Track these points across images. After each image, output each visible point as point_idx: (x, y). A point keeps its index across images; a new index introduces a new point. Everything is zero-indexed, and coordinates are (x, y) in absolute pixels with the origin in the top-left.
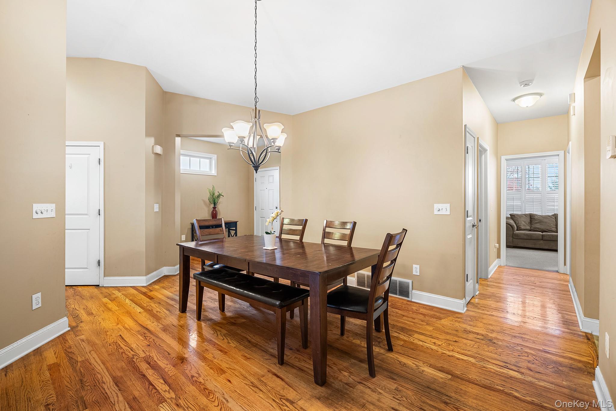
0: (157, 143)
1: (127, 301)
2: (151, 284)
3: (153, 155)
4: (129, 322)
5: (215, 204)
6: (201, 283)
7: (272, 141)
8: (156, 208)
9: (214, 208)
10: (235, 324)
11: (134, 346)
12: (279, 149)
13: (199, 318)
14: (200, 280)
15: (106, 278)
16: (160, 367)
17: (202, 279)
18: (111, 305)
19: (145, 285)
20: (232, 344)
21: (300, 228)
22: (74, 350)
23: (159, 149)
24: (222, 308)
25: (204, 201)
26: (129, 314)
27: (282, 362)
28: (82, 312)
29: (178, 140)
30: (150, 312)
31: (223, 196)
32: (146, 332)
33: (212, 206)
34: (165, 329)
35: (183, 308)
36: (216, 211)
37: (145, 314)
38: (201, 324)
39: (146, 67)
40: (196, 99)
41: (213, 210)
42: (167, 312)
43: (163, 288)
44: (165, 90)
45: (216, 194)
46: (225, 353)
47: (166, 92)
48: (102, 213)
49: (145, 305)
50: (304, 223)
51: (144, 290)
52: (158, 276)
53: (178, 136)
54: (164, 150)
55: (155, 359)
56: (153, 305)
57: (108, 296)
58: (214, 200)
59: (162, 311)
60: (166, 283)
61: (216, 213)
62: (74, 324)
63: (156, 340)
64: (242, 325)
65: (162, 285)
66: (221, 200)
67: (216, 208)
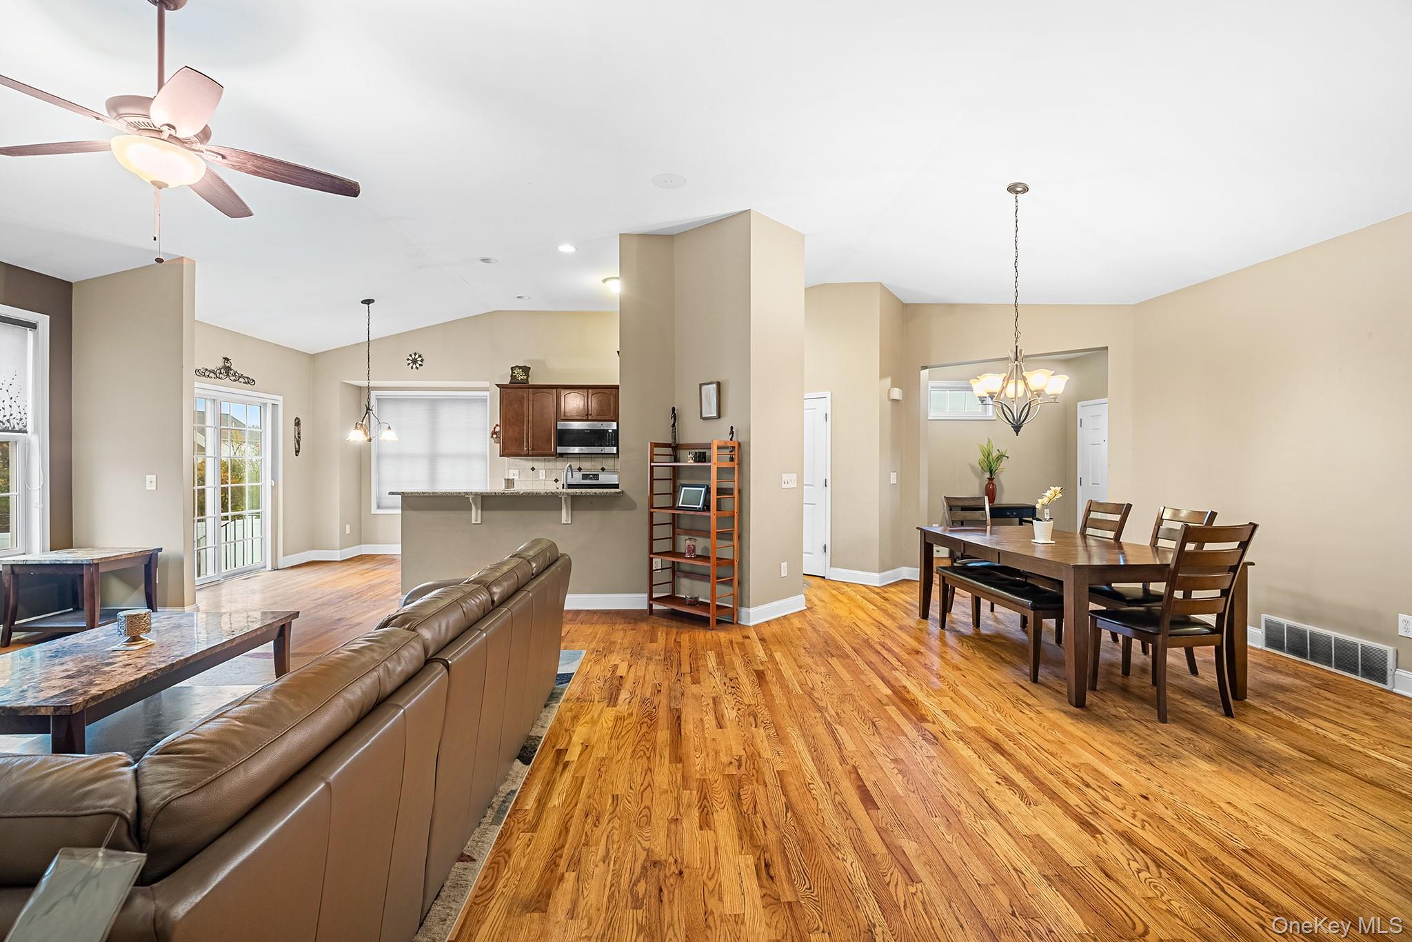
0: (893, 386)
1: (858, 597)
2: (885, 586)
3: (889, 403)
4: (862, 615)
5: (991, 472)
6: (946, 579)
7: (1035, 393)
8: (893, 478)
9: (991, 479)
10: (990, 641)
11: (868, 633)
12: (1055, 399)
13: (943, 626)
14: (944, 575)
15: (832, 569)
16: (894, 651)
17: (947, 574)
18: (841, 597)
19: (878, 586)
20: (978, 655)
21: (1117, 518)
22: (814, 623)
23: (897, 393)
24: (975, 623)
25: (973, 468)
26: (862, 609)
27: (1035, 680)
28: (814, 597)
29: (925, 373)
30: (885, 611)
31: (1008, 457)
32: (880, 625)
33: (987, 475)
34: (901, 628)
35: (925, 614)
36: (993, 484)
37: (878, 611)
38: (945, 633)
39: (881, 283)
40: (951, 307)
41: (989, 484)
42: (905, 615)
43: (902, 592)
44: (906, 302)
45: (995, 454)
46: (967, 659)
47: (907, 305)
48: (829, 483)
49: (879, 604)
50: (1125, 510)
51: (878, 590)
52: (895, 579)
53: (925, 368)
54: (905, 395)
55: (889, 645)
56: (888, 605)
57: (837, 589)
58: (990, 467)
59: (899, 614)
60: (905, 588)
61: (993, 488)
62: (809, 606)
63: (891, 633)
64: (998, 645)
65: (900, 589)
66: (1004, 463)
67: (993, 479)
